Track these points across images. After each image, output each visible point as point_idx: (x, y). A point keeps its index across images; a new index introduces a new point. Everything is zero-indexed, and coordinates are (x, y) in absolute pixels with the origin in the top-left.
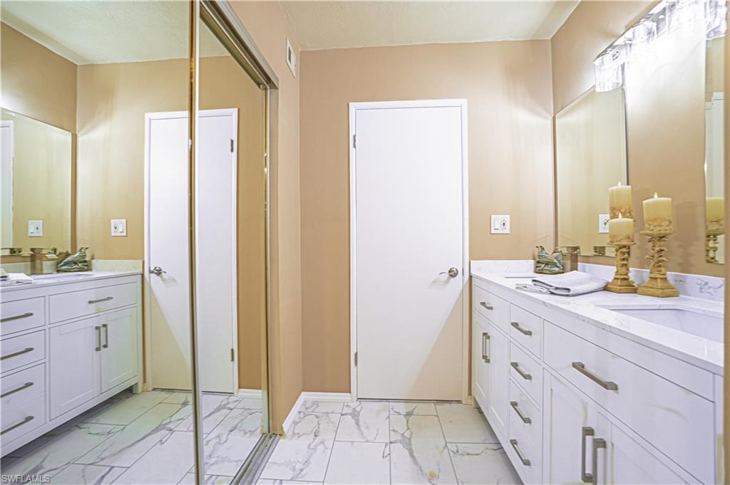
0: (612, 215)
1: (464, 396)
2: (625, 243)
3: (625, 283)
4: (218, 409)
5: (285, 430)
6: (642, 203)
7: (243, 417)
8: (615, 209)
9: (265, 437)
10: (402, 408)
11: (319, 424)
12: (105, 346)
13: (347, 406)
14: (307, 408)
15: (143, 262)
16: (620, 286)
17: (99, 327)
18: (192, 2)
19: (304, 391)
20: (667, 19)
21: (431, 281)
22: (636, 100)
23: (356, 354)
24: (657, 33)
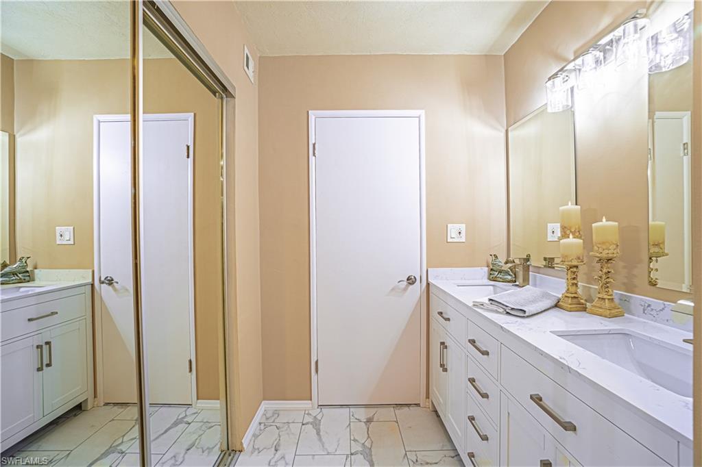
0: (563, 233)
1: (422, 399)
2: (575, 263)
3: (575, 300)
4: (176, 424)
5: (245, 446)
6: (591, 226)
7: (201, 432)
8: (565, 227)
9: (225, 454)
10: (362, 414)
11: (280, 436)
12: (49, 365)
13: (309, 414)
14: (267, 419)
15: (93, 272)
16: (570, 304)
17: (42, 346)
18: (134, 2)
19: (264, 399)
20: (614, 49)
21: (390, 288)
22: (584, 124)
23: (317, 362)
24: (604, 62)
